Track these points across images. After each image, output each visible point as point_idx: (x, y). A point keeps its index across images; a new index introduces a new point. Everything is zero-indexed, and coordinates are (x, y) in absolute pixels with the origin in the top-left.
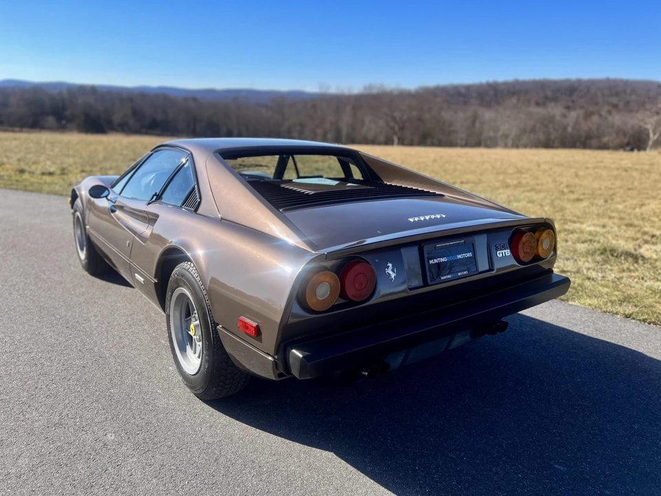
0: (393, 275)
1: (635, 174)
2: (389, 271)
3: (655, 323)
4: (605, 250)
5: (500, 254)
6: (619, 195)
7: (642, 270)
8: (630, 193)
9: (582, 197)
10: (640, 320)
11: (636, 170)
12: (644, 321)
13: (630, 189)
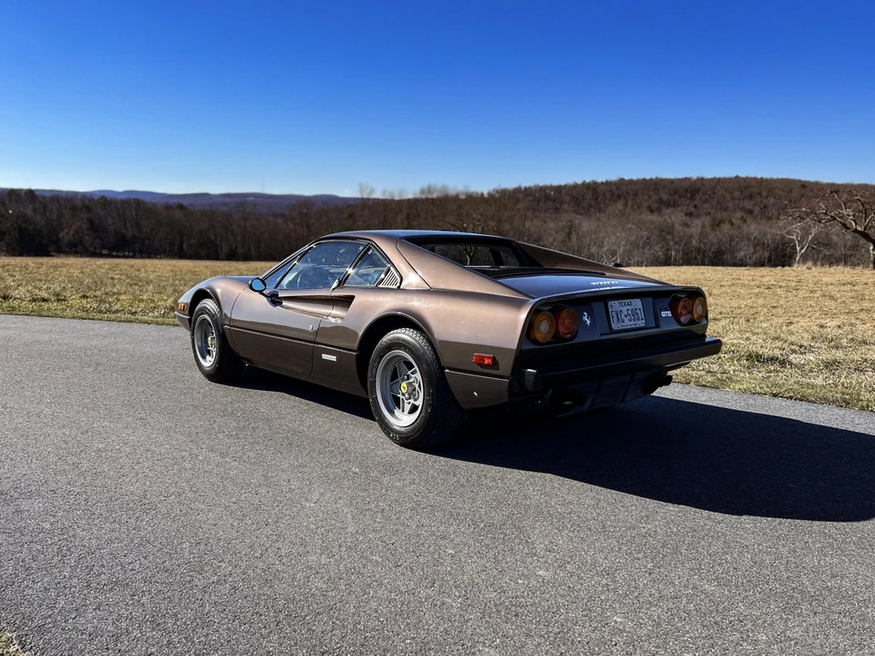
0: (589, 322)
1: (779, 291)
2: (585, 318)
3: (801, 400)
4: (750, 356)
5: (664, 314)
6: (762, 313)
7: (788, 371)
8: (774, 311)
9: (720, 316)
10: (787, 398)
11: (780, 287)
12: (791, 398)
13: (774, 307)
